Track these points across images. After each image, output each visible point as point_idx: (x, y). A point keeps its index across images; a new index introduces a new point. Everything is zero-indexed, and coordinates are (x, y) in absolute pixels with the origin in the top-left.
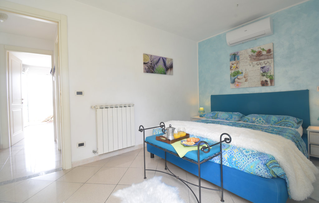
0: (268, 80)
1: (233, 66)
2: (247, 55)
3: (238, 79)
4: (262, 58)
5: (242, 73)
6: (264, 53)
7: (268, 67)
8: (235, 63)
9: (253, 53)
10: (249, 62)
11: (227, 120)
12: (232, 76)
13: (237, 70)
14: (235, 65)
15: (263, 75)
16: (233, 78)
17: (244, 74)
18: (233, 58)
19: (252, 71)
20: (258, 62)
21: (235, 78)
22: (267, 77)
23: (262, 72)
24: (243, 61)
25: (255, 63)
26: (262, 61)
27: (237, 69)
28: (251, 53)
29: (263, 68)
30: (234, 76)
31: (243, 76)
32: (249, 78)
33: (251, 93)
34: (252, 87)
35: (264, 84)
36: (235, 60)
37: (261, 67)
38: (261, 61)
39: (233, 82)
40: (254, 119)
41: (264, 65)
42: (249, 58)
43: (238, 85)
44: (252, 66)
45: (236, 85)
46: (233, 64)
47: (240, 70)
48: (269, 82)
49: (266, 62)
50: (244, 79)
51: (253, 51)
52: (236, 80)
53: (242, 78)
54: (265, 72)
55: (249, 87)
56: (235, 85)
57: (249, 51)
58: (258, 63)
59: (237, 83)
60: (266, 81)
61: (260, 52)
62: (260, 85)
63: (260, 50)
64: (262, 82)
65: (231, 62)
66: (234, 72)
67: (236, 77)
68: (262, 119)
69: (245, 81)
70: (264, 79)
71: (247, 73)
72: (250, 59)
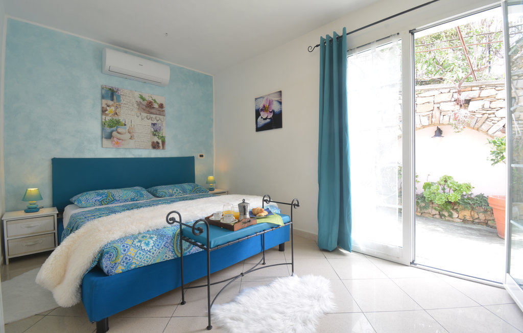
0: (160, 141)
1: (108, 108)
2: (134, 100)
3: (118, 133)
4: (153, 111)
5: (125, 125)
6: (156, 106)
7: (160, 125)
8: (112, 105)
9: (142, 101)
10: (136, 110)
11: (134, 201)
12: (106, 126)
13: (116, 118)
14: (113, 108)
15: (155, 135)
16: (109, 130)
17: (128, 127)
18: (110, 95)
19: (140, 125)
20: (149, 115)
21: (113, 131)
22: (158, 138)
23: (153, 130)
24: (127, 106)
25: (144, 115)
26: (154, 116)
27: (116, 115)
28: (139, 100)
29: (154, 124)
30: (111, 127)
31: (127, 130)
32: (135, 135)
33: (137, 157)
34: (139, 149)
35: (155, 146)
36: (112, 100)
37: (152, 124)
38: (152, 116)
39: (110, 136)
40: (170, 191)
41: (155, 122)
42: (135, 105)
43: (117, 143)
44: (140, 118)
45: (114, 143)
46: (108, 106)
47: (122, 118)
48: (161, 145)
49: (158, 119)
50: (128, 136)
51: (141, 97)
52: (115, 134)
53: (125, 133)
54: (156, 131)
55: (136, 148)
56: (112, 141)
57: (137, 94)
58: (149, 117)
59: (115, 139)
60: (158, 143)
61: (150, 102)
62: (151, 147)
63: (150, 99)
64: (153, 143)
65: (104, 101)
66: (111, 121)
67: (114, 128)
68: (178, 190)
69: (130, 139)
70: (156, 139)
71: (133, 126)
72: (138, 107)
